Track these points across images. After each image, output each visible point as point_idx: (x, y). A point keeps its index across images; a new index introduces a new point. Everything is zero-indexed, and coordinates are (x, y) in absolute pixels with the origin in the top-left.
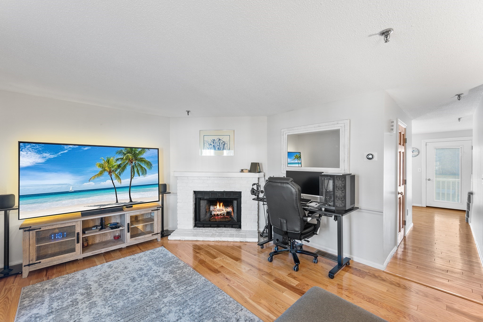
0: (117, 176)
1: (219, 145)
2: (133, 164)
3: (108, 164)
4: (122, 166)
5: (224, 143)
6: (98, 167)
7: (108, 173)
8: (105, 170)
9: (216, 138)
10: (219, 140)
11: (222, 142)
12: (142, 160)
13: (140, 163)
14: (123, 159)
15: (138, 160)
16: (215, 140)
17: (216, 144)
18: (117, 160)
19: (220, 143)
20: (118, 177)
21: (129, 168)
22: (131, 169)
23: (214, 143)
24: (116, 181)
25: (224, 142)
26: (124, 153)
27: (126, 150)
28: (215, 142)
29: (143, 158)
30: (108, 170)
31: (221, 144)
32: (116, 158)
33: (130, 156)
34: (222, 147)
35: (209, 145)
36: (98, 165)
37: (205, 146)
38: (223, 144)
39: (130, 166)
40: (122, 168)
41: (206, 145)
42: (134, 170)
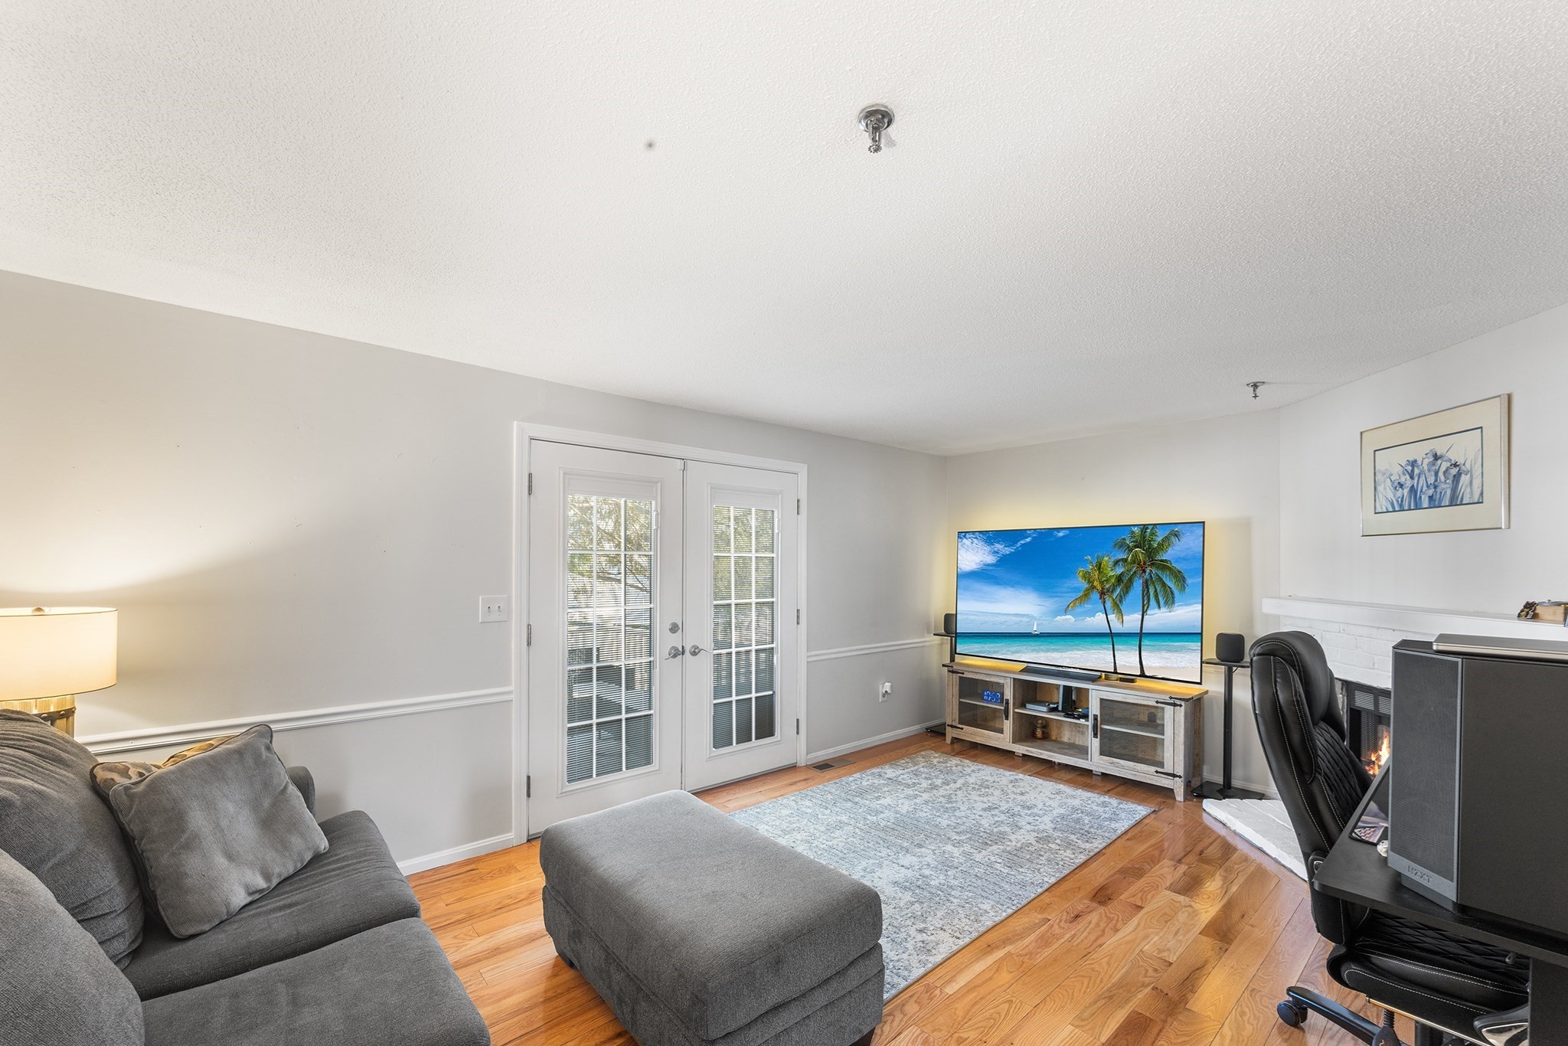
0: (1116, 603)
1: (1436, 481)
2: (1147, 576)
3: (1099, 573)
4: (1126, 579)
5: (1454, 471)
6: (1080, 579)
7: (1098, 596)
8: (1093, 587)
9: (1419, 452)
10: (1436, 457)
11: (1449, 464)
12: (1164, 566)
13: (1160, 573)
14: (1125, 560)
15: (1156, 564)
16: (1416, 461)
17: (1423, 478)
18: (1116, 563)
19: (1436, 473)
20: (1117, 607)
21: (1138, 585)
22: (1143, 587)
23: (1412, 478)
24: (1114, 615)
25: (1455, 465)
26: (1129, 547)
27: (1132, 540)
28: (1416, 471)
29: (1166, 561)
30: (1100, 588)
31: (1443, 479)
32: (1113, 559)
33: (1140, 555)
34: (1449, 492)
35: (1395, 488)
36: (1081, 574)
37: (1381, 496)
38: (1451, 477)
39: (1141, 581)
40: (1124, 583)
41: (1385, 488)
42: (1148, 591)
